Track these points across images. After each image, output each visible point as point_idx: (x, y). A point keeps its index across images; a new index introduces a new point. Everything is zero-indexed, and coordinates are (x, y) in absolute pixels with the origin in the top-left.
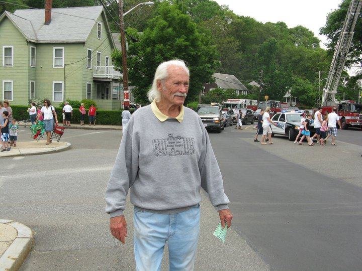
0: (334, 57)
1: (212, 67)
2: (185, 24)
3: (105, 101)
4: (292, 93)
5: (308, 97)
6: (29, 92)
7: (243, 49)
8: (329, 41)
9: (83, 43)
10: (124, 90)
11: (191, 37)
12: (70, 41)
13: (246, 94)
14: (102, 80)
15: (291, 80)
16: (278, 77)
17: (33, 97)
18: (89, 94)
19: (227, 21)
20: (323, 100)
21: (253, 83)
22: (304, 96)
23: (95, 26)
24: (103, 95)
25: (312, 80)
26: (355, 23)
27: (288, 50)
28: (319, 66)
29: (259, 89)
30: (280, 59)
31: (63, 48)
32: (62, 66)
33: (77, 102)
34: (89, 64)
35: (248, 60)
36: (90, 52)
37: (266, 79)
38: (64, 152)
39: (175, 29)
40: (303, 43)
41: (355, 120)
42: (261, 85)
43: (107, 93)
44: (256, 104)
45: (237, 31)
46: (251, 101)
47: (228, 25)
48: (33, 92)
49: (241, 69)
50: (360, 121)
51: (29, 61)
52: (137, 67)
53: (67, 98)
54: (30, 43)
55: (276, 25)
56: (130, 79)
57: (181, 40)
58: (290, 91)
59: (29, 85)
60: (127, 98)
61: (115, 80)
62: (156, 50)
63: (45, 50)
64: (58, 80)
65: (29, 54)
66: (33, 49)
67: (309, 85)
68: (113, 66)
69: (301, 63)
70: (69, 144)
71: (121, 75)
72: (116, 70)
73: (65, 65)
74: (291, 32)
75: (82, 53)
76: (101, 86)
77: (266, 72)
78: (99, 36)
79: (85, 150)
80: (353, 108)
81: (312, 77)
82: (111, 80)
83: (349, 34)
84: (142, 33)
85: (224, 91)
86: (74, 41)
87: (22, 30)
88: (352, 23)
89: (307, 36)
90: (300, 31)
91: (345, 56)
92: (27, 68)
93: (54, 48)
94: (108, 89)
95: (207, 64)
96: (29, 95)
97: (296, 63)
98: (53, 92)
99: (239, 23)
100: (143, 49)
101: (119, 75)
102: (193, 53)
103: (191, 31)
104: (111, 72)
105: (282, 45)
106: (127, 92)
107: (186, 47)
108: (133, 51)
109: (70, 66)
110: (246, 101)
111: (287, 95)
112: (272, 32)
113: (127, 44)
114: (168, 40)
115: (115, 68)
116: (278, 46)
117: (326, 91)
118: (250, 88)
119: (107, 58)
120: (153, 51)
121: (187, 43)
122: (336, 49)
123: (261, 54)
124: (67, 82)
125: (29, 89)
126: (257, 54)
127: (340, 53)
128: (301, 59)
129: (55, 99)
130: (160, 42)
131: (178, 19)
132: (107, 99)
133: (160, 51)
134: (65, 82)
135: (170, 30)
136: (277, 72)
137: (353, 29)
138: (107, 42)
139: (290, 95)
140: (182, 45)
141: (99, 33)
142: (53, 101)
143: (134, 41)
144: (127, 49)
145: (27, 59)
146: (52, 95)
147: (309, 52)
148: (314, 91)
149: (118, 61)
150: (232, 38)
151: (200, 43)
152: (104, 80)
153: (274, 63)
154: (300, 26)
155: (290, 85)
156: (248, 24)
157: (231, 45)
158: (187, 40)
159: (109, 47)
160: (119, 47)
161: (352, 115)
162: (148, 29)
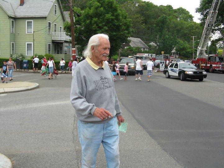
0: (205, 27)
1: (128, 33)
2: (112, 5)
3: (60, 55)
4: (176, 50)
5: (186, 52)
6: (10, 49)
7: (145, 22)
8: (202, 17)
9: (45, 18)
10: (72, 48)
11: (115, 14)
12: (37, 16)
13: (148, 50)
14: (57, 41)
15: (176, 41)
16: (168, 40)
17: (13, 53)
18: (49, 51)
19: (135, 4)
20: (198, 54)
21: (152, 44)
22: (184, 51)
23: (53, 6)
24: (58, 51)
25: (189, 42)
26: (219, 5)
27: (174, 23)
28: (193, 33)
29: (156, 47)
30: (168, 29)
31: (32, 21)
32: (32, 33)
33: (41, 55)
34: (49, 31)
35: (148, 29)
36: (50, 23)
37: (161, 41)
38: (34, 90)
39: (105, 8)
40: (183, 18)
41: (219, 67)
42: (158, 45)
43: (61, 50)
44: (155, 57)
45: (142, 10)
46: (152, 55)
47: (136, 7)
48: (13, 50)
49: (144, 34)
50: (222, 68)
51: (10, 29)
52: (80, 33)
53: (35, 53)
54: (10, 17)
55: (166, 7)
56: (76, 41)
57: (109, 15)
58: (175, 48)
59: (10, 45)
60: (74, 53)
61: (66, 42)
62: (93, 22)
63: (20, 22)
64: (29, 42)
65: (10, 25)
66: (13, 22)
67: (187, 45)
68: (65, 33)
69: (182, 31)
70: (37, 84)
71: (71, 38)
72: (67, 35)
73: (34, 32)
74: (175, 11)
75: (45, 24)
76: (57, 46)
77: (160, 37)
78: (56, 13)
79: (48, 88)
80: (218, 60)
81: (189, 40)
82: (64, 42)
83: (215, 12)
84: (83, 11)
85: (135, 48)
86: (39, 16)
87: (5, 9)
88: (217, 5)
89: (185, 14)
90: (181, 11)
91: (212, 26)
92: (9, 34)
93: (27, 21)
94: (61, 47)
95: (126, 31)
96: (11, 51)
97: (178, 31)
98: (26, 50)
99: (143, 6)
100: (85, 21)
101: (69, 38)
102: (117, 24)
103: (116, 10)
104: (63, 36)
105: (170, 20)
106: (75, 49)
107: (112, 20)
108: (78, 22)
109: (37, 32)
110: (148, 55)
111: (173, 51)
112: (163, 11)
113: (74, 18)
114: (101, 15)
115: (66, 34)
116: (168, 20)
117: (200, 48)
118: (150, 46)
119: (61, 28)
120: (91, 23)
121: (113, 17)
122: (206, 22)
123: (157, 25)
124: (35, 43)
125: (10, 47)
126: (155, 25)
127: (209, 25)
128: (182, 28)
129: (27, 54)
130: (96, 17)
131: (107, 2)
132: (61, 54)
133: (96, 22)
134: (34, 43)
135: (102, 9)
136: (167, 36)
137: (217, 9)
138: (60, 17)
139: (175, 51)
140: (109, 19)
141: (56, 11)
142: (26, 55)
143: (78, 16)
144: (74, 21)
145: (9, 28)
146: (25, 52)
147: (187, 24)
148: (190, 48)
149: (68, 29)
150: (139, 15)
151: (121, 17)
152: (59, 42)
153: (165, 31)
154: (181, 8)
155: (175, 45)
156: (149, 6)
157: (138, 20)
158: (113, 15)
159: (62, 20)
160: (68, 20)
161: (217, 64)
162: (88, 9)
